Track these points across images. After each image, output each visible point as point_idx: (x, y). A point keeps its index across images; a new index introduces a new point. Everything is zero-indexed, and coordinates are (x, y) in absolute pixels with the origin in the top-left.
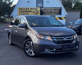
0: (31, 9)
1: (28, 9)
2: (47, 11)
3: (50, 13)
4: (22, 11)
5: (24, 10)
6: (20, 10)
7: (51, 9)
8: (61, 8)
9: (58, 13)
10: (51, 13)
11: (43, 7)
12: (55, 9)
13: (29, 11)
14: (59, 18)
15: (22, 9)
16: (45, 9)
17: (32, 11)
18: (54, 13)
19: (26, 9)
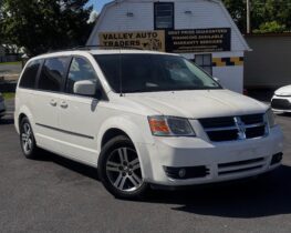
0: (138, 36)
1: (131, 36)
2: (187, 40)
3: (195, 45)
4: (111, 44)
5: (119, 41)
6: (107, 40)
7: (198, 35)
8: (229, 30)
9: (219, 46)
10: (199, 44)
11: (172, 29)
12: (211, 35)
13: (132, 43)
14: (223, 60)
15: (111, 37)
16: (180, 35)
17: (142, 41)
18: (209, 45)
19: (125, 36)
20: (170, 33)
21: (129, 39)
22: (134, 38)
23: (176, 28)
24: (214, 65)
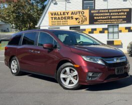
0: (72, 13)
1: (68, 13)
2: (103, 16)
3: (108, 19)
4: (55, 18)
5: (60, 16)
6: (53, 16)
7: (110, 13)
9: (124, 19)
10: (111, 19)
11: (94, 9)
12: (119, 12)
13: (69, 18)
14: (126, 28)
15: (55, 14)
16: (99, 13)
17: (75, 16)
18: (117, 19)
19: (64, 13)
20: (92, 12)
21: (66, 16)
22: (70, 15)
23: (96, 8)
24: (121, 31)
